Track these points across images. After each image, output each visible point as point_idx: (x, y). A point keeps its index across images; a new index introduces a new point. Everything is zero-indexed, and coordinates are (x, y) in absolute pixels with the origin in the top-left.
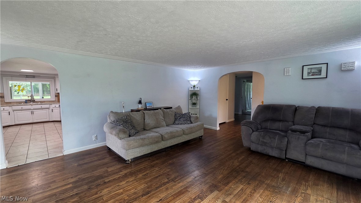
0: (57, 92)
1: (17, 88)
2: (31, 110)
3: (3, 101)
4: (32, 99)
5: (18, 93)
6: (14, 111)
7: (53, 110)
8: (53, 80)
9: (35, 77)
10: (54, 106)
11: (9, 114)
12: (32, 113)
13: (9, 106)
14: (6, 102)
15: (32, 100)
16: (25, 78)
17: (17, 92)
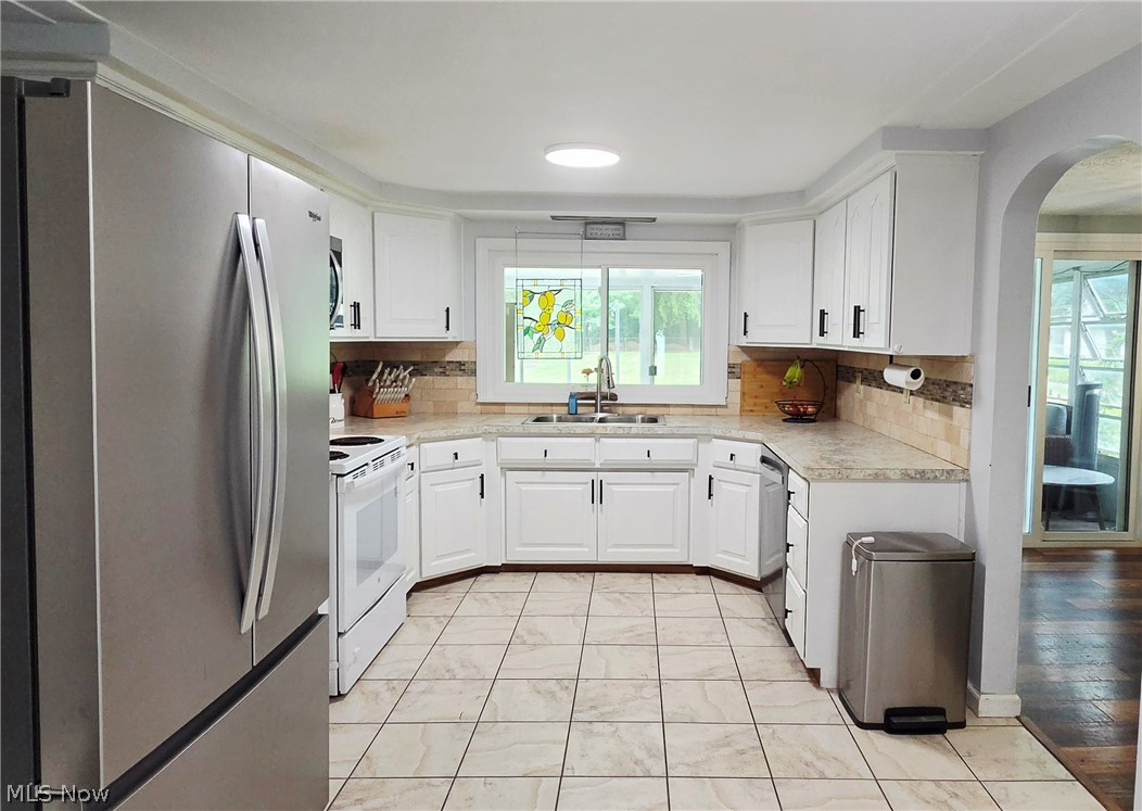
0: (744, 342)
1: (534, 310)
2: (593, 475)
3: (470, 391)
4: (605, 389)
5: (541, 342)
6: (507, 469)
7: (714, 482)
8: (723, 249)
9: (630, 230)
10: (719, 450)
11: (482, 495)
12: (597, 494)
13: (485, 435)
14: (482, 404)
15: (604, 398)
16: (576, 244)
17: (536, 336)
